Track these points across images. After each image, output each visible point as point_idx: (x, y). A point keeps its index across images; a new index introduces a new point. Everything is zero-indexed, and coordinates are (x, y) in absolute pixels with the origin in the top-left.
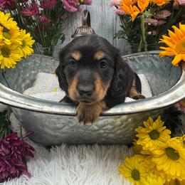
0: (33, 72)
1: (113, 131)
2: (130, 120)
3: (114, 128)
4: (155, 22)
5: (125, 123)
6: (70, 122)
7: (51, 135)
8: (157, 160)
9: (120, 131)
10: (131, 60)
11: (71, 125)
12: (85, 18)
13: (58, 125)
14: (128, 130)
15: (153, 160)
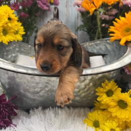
0: (14, 55)
1: (79, 94)
2: (91, 84)
3: (79, 91)
4: (107, 17)
5: (87, 87)
6: (46, 86)
7: (31, 99)
8: (112, 109)
9: (84, 94)
10: (90, 45)
11: (47, 89)
12: (56, 12)
13: (36, 90)
14: (90, 93)
15: (109, 110)
